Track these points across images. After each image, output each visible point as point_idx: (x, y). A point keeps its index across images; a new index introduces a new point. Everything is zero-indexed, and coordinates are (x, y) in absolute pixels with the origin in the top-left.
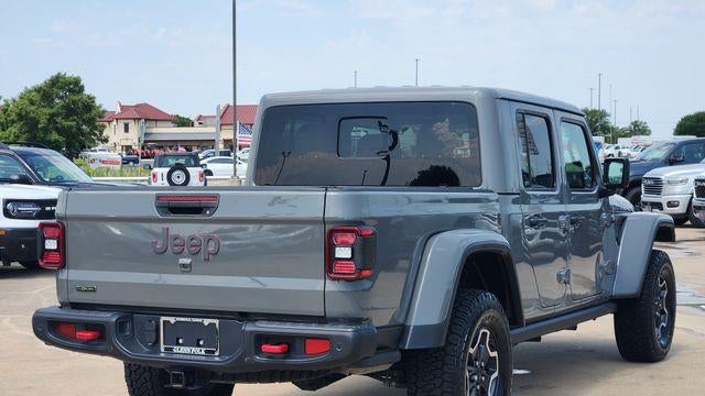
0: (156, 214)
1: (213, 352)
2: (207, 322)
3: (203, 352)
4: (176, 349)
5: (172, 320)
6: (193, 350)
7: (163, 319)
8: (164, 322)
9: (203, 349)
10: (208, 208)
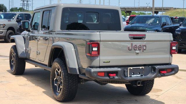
0: (129, 39)
1: (142, 75)
2: (141, 68)
3: (140, 76)
4: (133, 76)
5: (132, 68)
6: (137, 75)
7: (129, 68)
8: (129, 69)
9: (140, 75)
10: (144, 38)
